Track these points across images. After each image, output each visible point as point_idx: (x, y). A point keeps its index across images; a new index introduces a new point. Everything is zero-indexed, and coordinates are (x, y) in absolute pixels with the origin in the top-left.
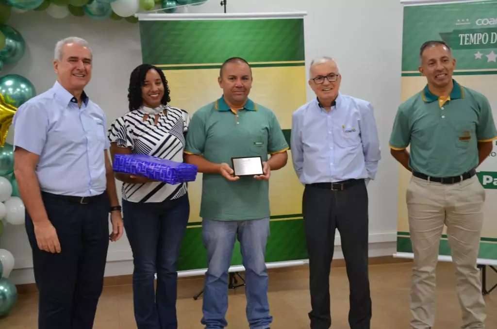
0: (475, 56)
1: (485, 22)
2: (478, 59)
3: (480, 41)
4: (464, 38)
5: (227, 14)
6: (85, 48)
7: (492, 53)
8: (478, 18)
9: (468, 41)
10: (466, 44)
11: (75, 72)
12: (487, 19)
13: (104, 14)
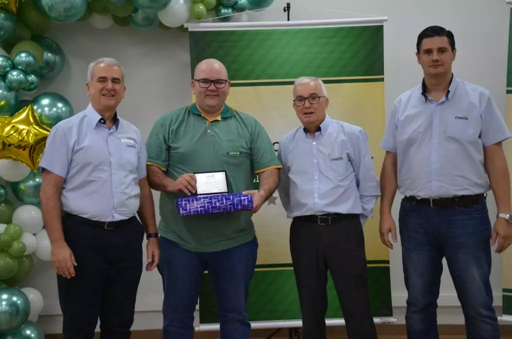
5: (290, 22)
6: (116, 68)
11: (104, 92)
13: (150, 25)
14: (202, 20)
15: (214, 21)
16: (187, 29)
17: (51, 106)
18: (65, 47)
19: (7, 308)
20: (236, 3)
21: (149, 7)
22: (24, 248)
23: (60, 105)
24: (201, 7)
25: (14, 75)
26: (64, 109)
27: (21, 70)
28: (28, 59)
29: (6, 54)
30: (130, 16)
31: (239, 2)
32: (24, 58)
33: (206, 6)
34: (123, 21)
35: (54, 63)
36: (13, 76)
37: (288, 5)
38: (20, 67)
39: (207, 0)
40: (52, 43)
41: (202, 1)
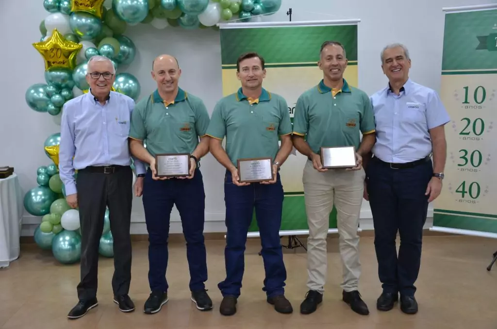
5: (292, 22)
13: (193, 24)
14: (227, 21)
15: (238, 22)
16: (219, 27)
17: (125, 83)
18: (136, 42)
20: (253, 9)
21: (191, 11)
23: (131, 82)
24: (229, 12)
26: (133, 85)
28: (108, 50)
29: (95, 47)
30: (179, 19)
31: (256, 9)
32: (106, 49)
33: (232, 11)
34: (175, 23)
35: (129, 54)
37: (290, 10)
39: (232, 6)
40: (127, 39)
41: (229, 7)
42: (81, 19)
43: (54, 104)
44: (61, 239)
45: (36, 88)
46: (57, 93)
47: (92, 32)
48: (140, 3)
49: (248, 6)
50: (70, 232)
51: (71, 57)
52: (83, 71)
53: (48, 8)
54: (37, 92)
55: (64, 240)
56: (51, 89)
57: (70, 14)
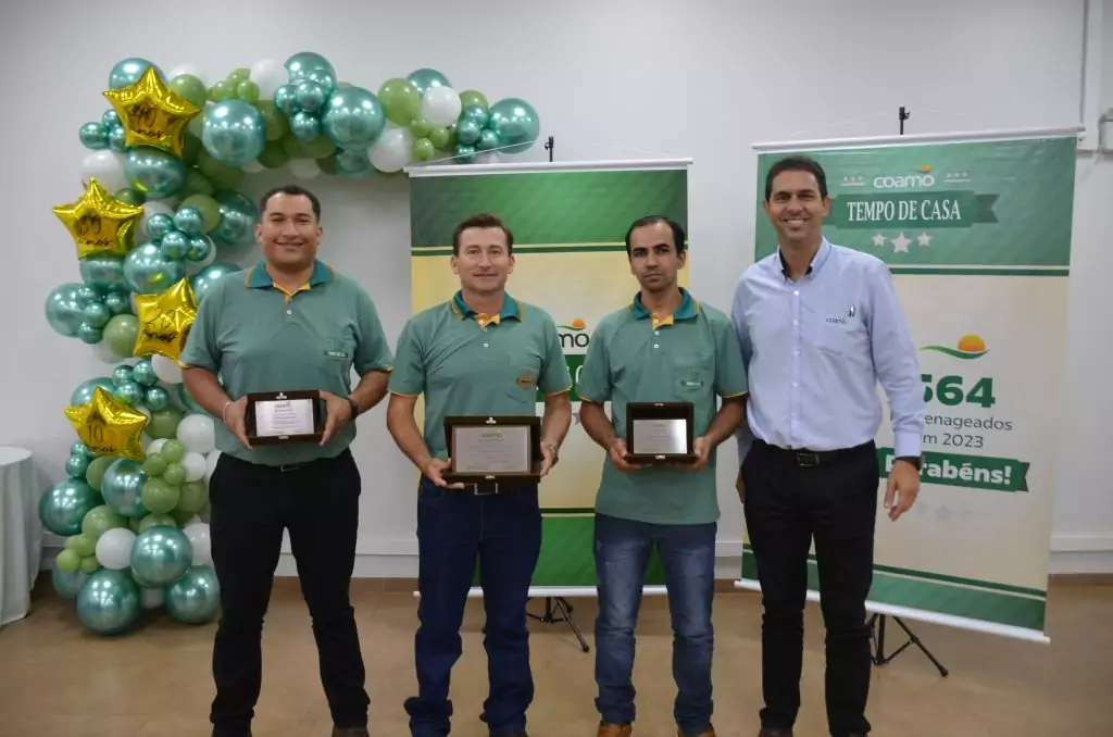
0: (873, 242)
1: (889, 182)
2: (879, 246)
3: (882, 215)
4: (855, 209)
5: (554, 163)
7: (902, 236)
8: (878, 176)
9: (862, 215)
10: (858, 219)
12: (892, 179)
13: (362, 169)
14: (428, 162)
16: (407, 174)
19: (161, 552)
20: (479, 140)
21: (352, 142)
22: (185, 472)
24: (427, 144)
25: (172, 239)
27: (182, 232)
28: (191, 217)
29: (166, 212)
30: (333, 159)
31: (485, 139)
32: (186, 216)
33: (434, 144)
34: (329, 166)
36: (169, 239)
37: (551, 140)
38: (181, 229)
39: (435, 133)
40: (243, 198)
41: (428, 135)
42: (143, 161)
43: (91, 320)
44: (95, 585)
45: (65, 290)
46: (96, 302)
47: (165, 184)
48: (247, 126)
49: (469, 134)
50: (112, 572)
51: (123, 232)
52: (142, 257)
53: (88, 140)
54: (67, 298)
55: (100, 589)
56: (87, 292)
57: (124, 149)
